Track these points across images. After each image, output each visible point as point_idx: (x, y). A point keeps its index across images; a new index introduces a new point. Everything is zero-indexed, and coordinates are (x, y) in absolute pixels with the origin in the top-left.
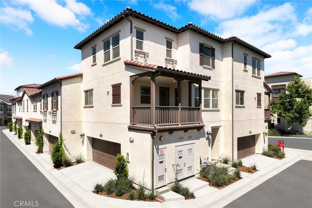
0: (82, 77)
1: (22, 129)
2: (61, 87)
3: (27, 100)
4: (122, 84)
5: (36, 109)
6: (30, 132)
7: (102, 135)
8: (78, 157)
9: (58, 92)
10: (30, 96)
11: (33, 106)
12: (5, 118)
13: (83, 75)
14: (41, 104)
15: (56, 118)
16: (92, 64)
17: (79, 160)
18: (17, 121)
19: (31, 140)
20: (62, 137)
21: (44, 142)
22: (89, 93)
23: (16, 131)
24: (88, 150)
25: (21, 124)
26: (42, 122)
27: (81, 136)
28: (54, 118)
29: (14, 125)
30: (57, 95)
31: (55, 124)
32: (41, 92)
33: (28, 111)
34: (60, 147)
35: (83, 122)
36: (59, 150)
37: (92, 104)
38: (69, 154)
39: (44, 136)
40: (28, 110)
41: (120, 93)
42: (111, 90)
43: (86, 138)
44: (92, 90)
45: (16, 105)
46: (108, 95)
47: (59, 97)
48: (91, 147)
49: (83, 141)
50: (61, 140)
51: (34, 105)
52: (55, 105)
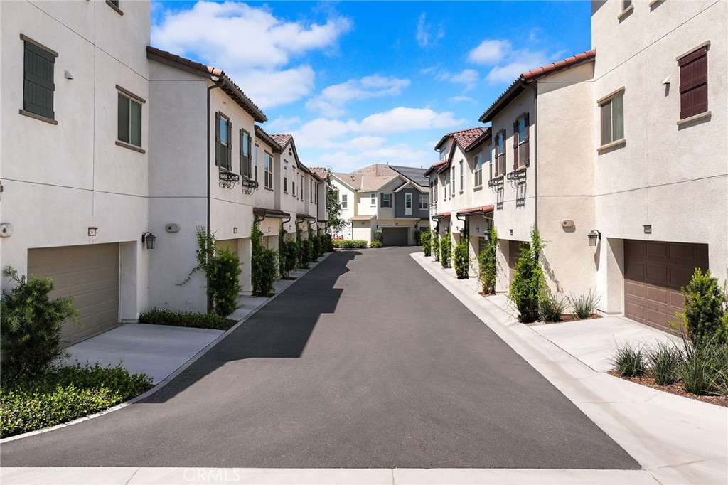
0: (594, 62)
1: (450, 244)
2: (536, 97)
3: (461, 162)
4: (711, 48)
5: (481, 183)
6: (468, 244)
7: (650, 226)
8: (581, 301)
9: (528, 113)
10: (467, 148)
11: (473, 175)
12: (416, 226)
13: (594, 56)
14: (491, 165)
15: (524, 188)
16: (620, 12)
17: (584, 309)
18: (440, 226)
19: (470, 267)
20: (538, 237)
21: (497, 265)
22: (612, 104)
23: (438, 251)
24: (611, 281)
25: (448, 230)
26: (493, 210)
27: (591, 237)
28: (520, 190)
29: (433, 237)
30: (527, 124)
31: (522, 207)
32: (490, 129)
33: (464, 190)
34: (535, 266)
35: (596, 198)
36: (531, 274)
37: (623, 137)
38: (558, 290)
39: (497, 248)
40: (462, 188)
41: (705, 78)
42: (674, 76)
43: (605, 245)
44: (622, 92)
45: (438, 185)
46: (667, 94)
47: (532, 128)
48: (621, 275)
49: (595, 254)
50: (537, 245)
51: (476, 173)
52: (523, 154)
